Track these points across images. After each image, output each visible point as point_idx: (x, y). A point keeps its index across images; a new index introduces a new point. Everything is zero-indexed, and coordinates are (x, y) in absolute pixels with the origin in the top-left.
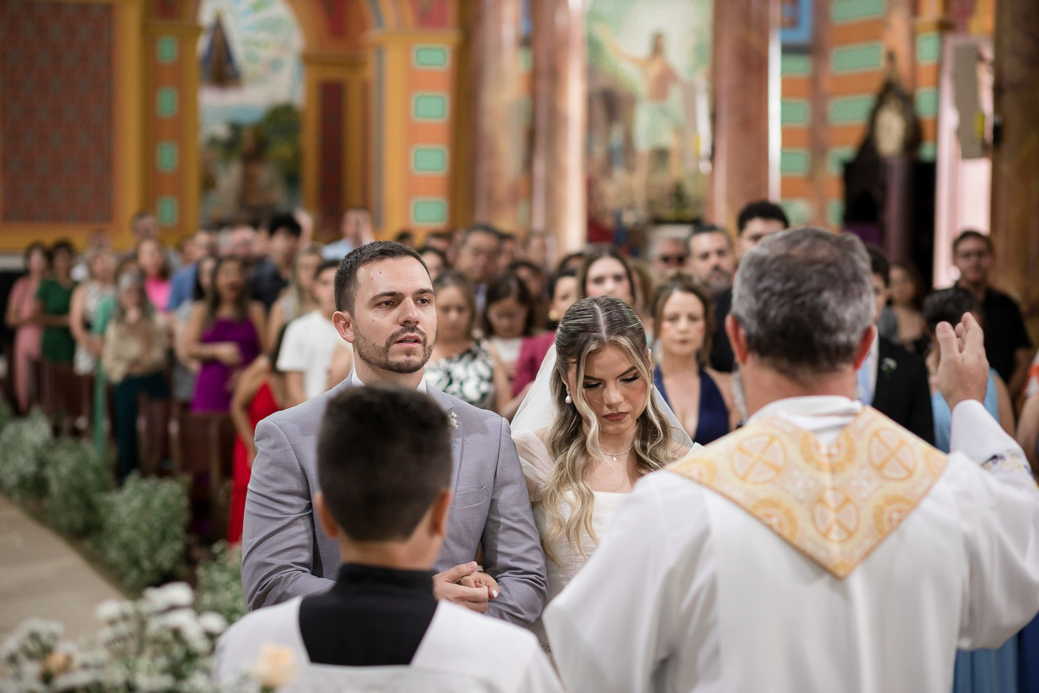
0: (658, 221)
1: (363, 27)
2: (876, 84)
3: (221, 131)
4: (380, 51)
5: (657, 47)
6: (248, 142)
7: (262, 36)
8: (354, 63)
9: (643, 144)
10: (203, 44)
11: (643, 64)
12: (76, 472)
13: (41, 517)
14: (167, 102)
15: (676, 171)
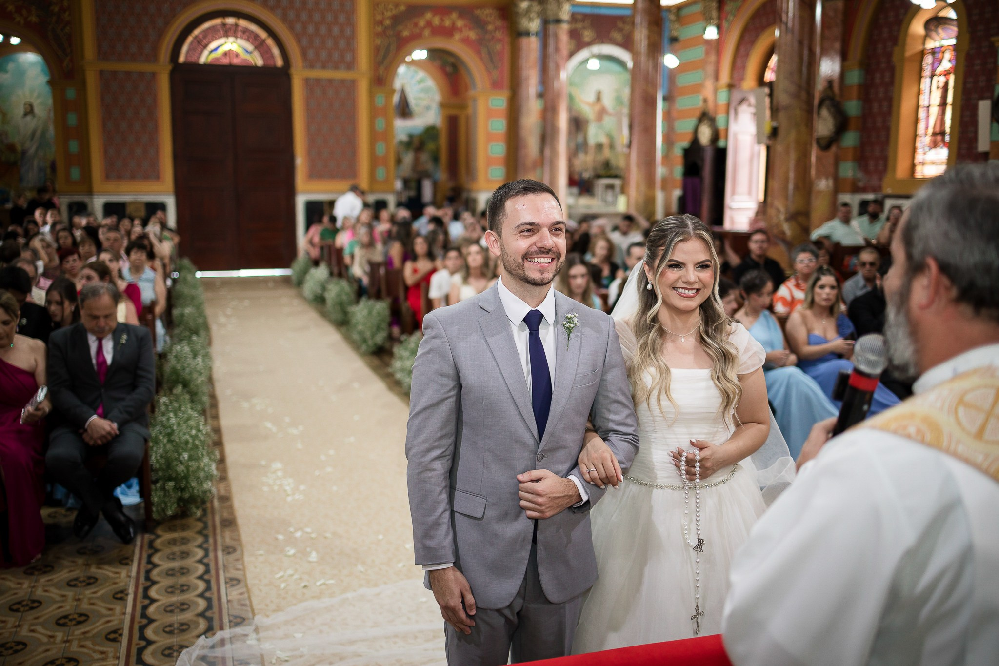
0: (599, 176)
1: (467, 90)
2: (698, 113)
3: (403, 137)
4: (474, 100)
5: (599, 98)
6: (416, 142)
7: (422, 95)
8: (463, 107)
9: (592, 141)
10: (396, 98)
11: (592, 105)
12: (339, 295)
13: (324, 315)
14: (380, 124)
15: (607, 153)
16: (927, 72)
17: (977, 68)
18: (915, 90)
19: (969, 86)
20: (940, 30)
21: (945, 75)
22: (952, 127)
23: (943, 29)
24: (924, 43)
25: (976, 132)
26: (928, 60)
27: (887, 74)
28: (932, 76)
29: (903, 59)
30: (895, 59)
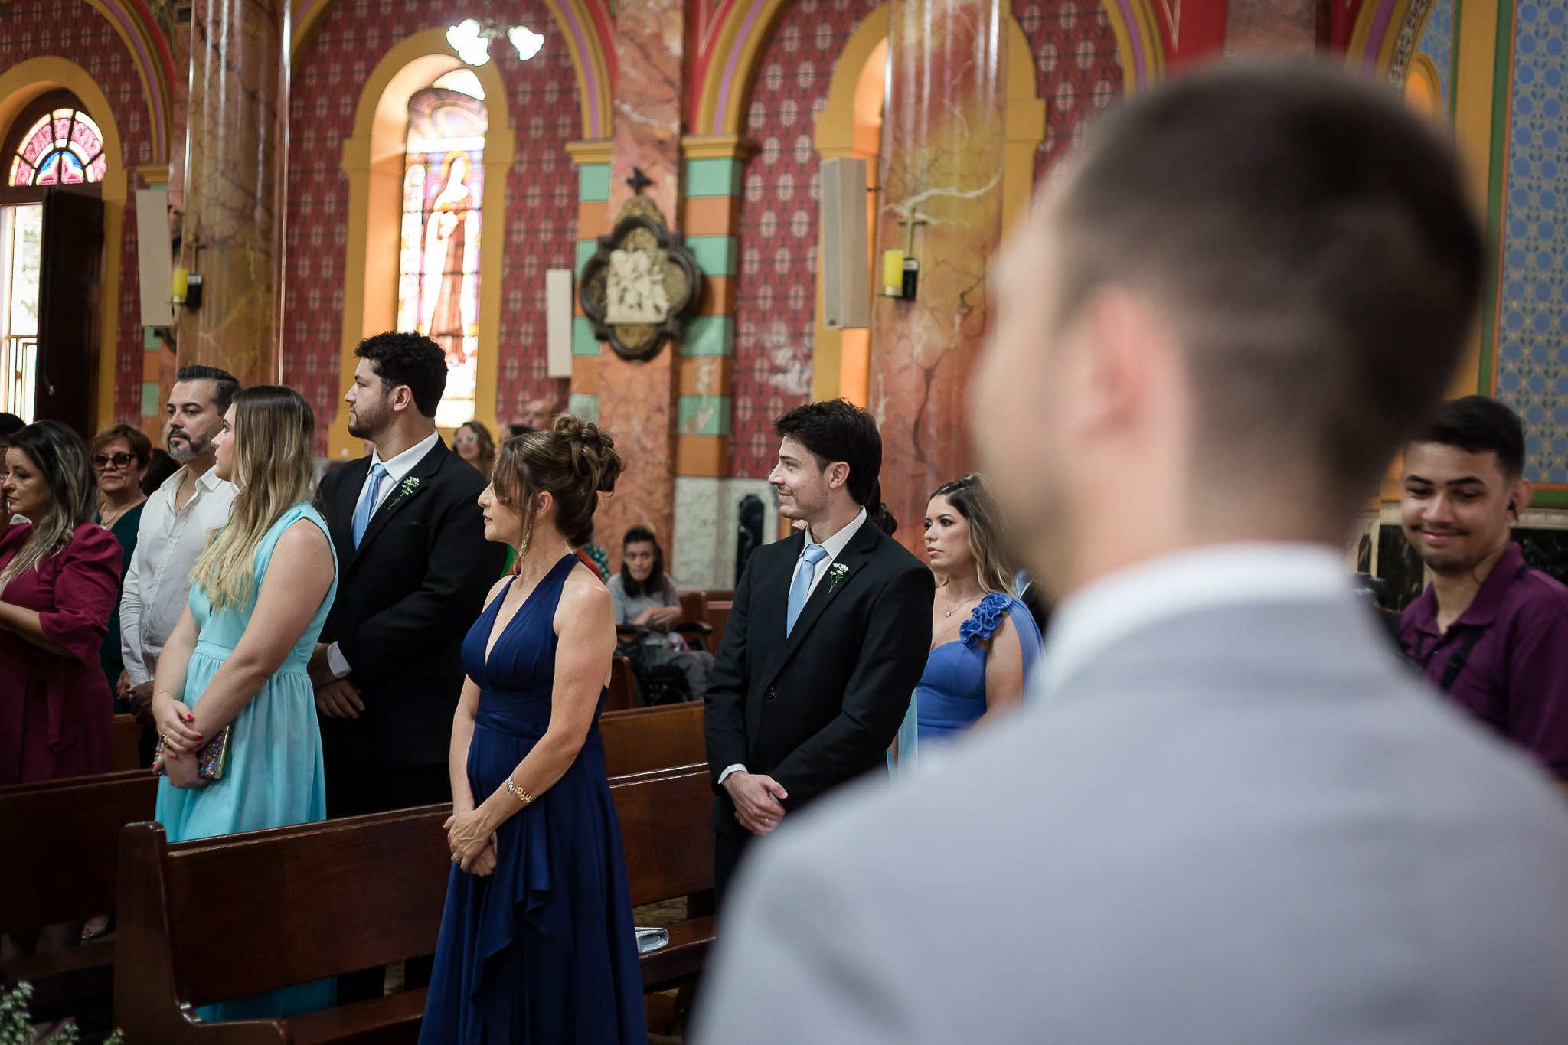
16: (413, 202)
17: (533, 203)
18: (392, 237)
19: (518, 238)
20: (441, 115)
21: (456, 212)
22: (481, 321)
23: (447, 114)
24: (405, 140)
25: (542, 334)
26: (415, 175)
27: (330, 197)
28: (427, 212)
29: (366, 169)
30: (347, 164)
